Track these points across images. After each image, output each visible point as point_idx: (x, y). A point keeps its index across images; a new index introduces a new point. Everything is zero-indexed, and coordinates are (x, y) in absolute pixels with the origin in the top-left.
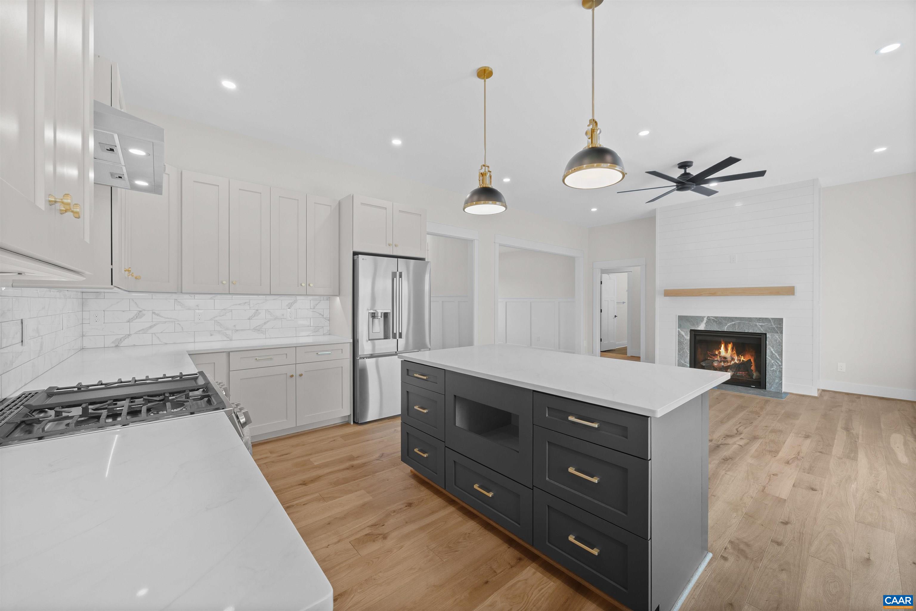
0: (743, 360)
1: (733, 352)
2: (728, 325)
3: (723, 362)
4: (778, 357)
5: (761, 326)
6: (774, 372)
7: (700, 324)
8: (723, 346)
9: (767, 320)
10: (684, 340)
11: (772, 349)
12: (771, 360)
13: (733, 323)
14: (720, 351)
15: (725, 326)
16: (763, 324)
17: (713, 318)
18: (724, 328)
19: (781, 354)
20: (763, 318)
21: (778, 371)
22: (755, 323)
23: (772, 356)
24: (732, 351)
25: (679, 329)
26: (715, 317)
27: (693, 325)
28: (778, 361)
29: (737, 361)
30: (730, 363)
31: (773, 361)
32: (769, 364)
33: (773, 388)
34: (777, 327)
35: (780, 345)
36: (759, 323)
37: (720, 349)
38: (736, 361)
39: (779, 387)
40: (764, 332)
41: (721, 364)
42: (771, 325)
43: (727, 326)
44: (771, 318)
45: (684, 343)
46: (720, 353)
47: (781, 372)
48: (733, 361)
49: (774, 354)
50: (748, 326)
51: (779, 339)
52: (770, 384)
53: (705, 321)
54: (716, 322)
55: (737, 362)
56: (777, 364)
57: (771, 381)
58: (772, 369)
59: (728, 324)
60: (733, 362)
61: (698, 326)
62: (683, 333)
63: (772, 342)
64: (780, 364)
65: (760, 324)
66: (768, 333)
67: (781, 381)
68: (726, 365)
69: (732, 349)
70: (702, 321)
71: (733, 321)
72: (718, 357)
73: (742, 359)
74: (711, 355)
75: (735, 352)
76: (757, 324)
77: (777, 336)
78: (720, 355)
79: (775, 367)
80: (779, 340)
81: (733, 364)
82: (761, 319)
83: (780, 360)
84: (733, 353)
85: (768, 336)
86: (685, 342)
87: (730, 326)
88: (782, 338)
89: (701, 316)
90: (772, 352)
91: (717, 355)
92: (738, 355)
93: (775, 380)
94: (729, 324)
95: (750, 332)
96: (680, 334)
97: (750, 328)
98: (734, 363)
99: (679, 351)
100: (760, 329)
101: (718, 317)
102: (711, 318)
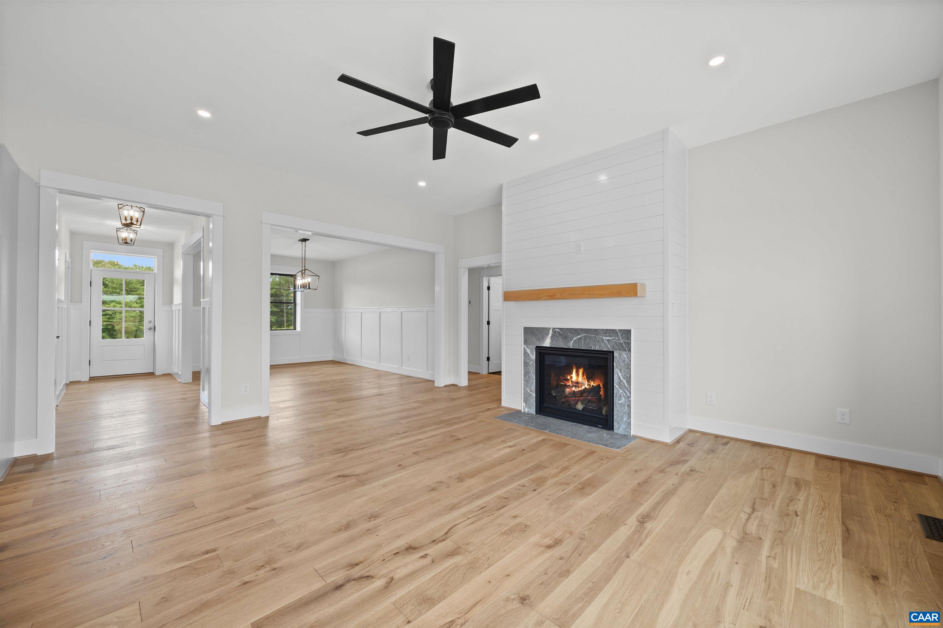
0: (592, 385)
1: (584, 377)
2: (574, 340)
3: (574, 387)
4: (626, 384)
5: (608, 340)
6: (623, 407)
7: (546, 339)
8: (574, 369)
9: (614, 331)
10: (529, 360)
11: (620, 374)
12: (619, 389)
13: (579, 337)
14: (572, 376)
15: (571, 341)
16: (611, 338)
17: (558, 330)
18: (570, 344)
19: (629, 382)
20: (609, 330)
21: (626, 405)
22: (601, 337)
23: (620, 383)
25: (525, 345)
26: (560, 328)
27: (539, 340)
28: (626, 391)
29: (588, 386)
31: (621, 391)
32: (617, 395)
33: (621, 429)
34: (625, 343)
35: (628, 368)
36: (606, 337)
37: (572, 373)
38: (586, 386)
39: (627, 428)
40: (611, 350)
41: (572, 389)
42: (619, 340)
43: (572, 342)
44: (618, 330)
45: (530, 364)
46: (571, 378)
47: (629, 406)
49: (622, 381)
50: (594, 341)
51: (627, 359)
52: (618, 423)
53: (550, 335)
54: (562, 335)
56: (625, 395)
57: (619, 419)
58: (620, 402)
59: (574, 339)
60: (583, 387)
61: (543, 342)
62: (528, 351)
63: (620, 364)
64: (629, 395)
65: (607, 338)
66: (616, 350)
67: (630, 420)
68: (577, 390)
69: (583, 373)
70: (547, 335)
71: (579, 334)
72: (570, 382)
73: (591, 383)
74: (563, 379)
76: (604, 338)
77: (624, 355)
78: (572, 380)
79: (623, 399)
80: (628, 360)
81: (583, 389)
82: (608, 332)
83: (629, 389)
85: (615, 354)
86: (531, 363)
87: (575, 341)
88: (630, 358)
89: (546, 328)
90: (619, 378)
91: (569, 380)
92: (588, 379)
93: (623, 418)
94: (574, 338)
95: (596, 349)
96: (525, 352)
97: (596, 343)
99: (525, 376)
100: (607, 346)
101: (563, 328)
102: (556, 329)
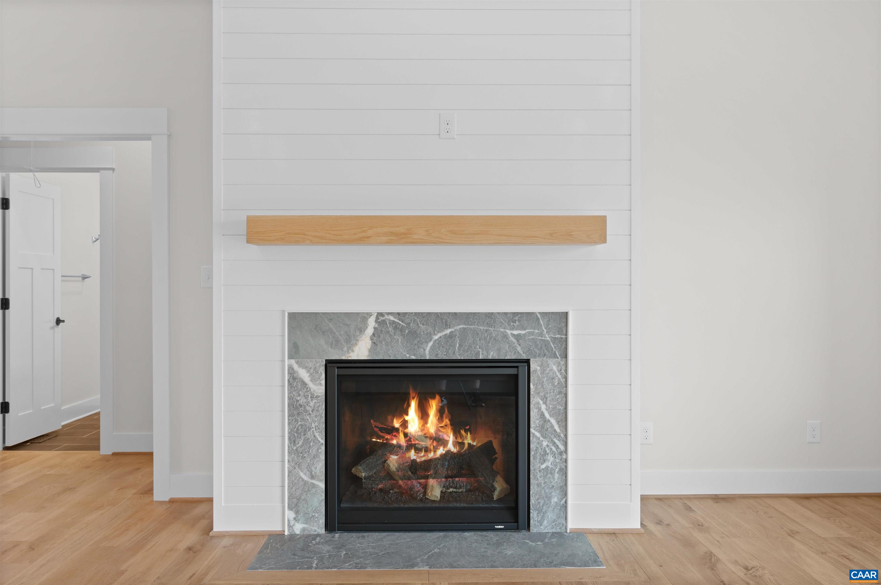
0: (469, 444)
1: (443, 421)
2: (435, 340)
3: (415, 450)
4: (556, 427)
5: (518, 337)
6: (549, 475)
7: (358, 340)
8: (414, 404)
9: (530, 315)
10: (306, 397)
11: (543, 407)
12: (541, 438)
13: (448, 331)
14: (406, 418)
15: (427, 342)
16: (523, 332)
17: (392, 318)
18: (424, 350)
19: (564, 421)
20: (521, 313)
21: (557, 470)
22: (502, 330)
23: (543, 427)
24: (440, 418)
25: (293, 362)
26: (399, 314)
27: (336, 344)
28: (557, 441)
29: (454, 446)
30: (435, 451)
31: (545, 444)
32: (536, 454)
33: (545, 522)
34: (554, 340)
35: (560, 393)
36: (513, 329)
37: (407, 415)
38: (451, 447)
39: (559, 518)
40: (524, 357)
41: (407, 455)
42: (541, 334)
43: (431, 344)
44: (539, 313)
45: (308, 408)
46: (405, 424)
47: (564, 472)
48: (442, 448)
49: (549, 421)
50: (485, 339)
51: (558, 374)
52: (539, 511)
53: (370, 331)
54: (402, 330)
55: (454, 450)
56: (554, 449)
57: (542, 502)
58: (543, 466)
59: (436, 337)
60: (441, 451)
61: (350, 349)
62: (303, 374)
63: (543, 386)
64: (562, 448)
65: (515, 332)
66: (535, 357)
67: (564, 500)
68: (423, 459)
69: (441, 412)
70: (362, 330)
71: (447, 326)
72: (401, 436)
73: (468, 440)
74: (381, 430)
75: (447, 421)
76: (509, 332)
77: (553, 366)
78: (406, 431)
79: (551, 458)
80: (560, 376)
81: (442, 456)
82: (517, 318)
83: (562, 435)
84: (443, 425)
85: (534, 366)
86: (312, 404)
87: (438, 342)
88: (566, 371)
89: (358, 314)
90: (542, 415)
91: (397, 430)
92: (456, 432)
93: (549, 498)
94: (435, 335)
95: (490, 357)
96: (294, 379)
97: (490, 344)
98: (444, 452)
99: (293, 441)
100: (515, 348)
101: (406, 313)
102: (386, 316)
